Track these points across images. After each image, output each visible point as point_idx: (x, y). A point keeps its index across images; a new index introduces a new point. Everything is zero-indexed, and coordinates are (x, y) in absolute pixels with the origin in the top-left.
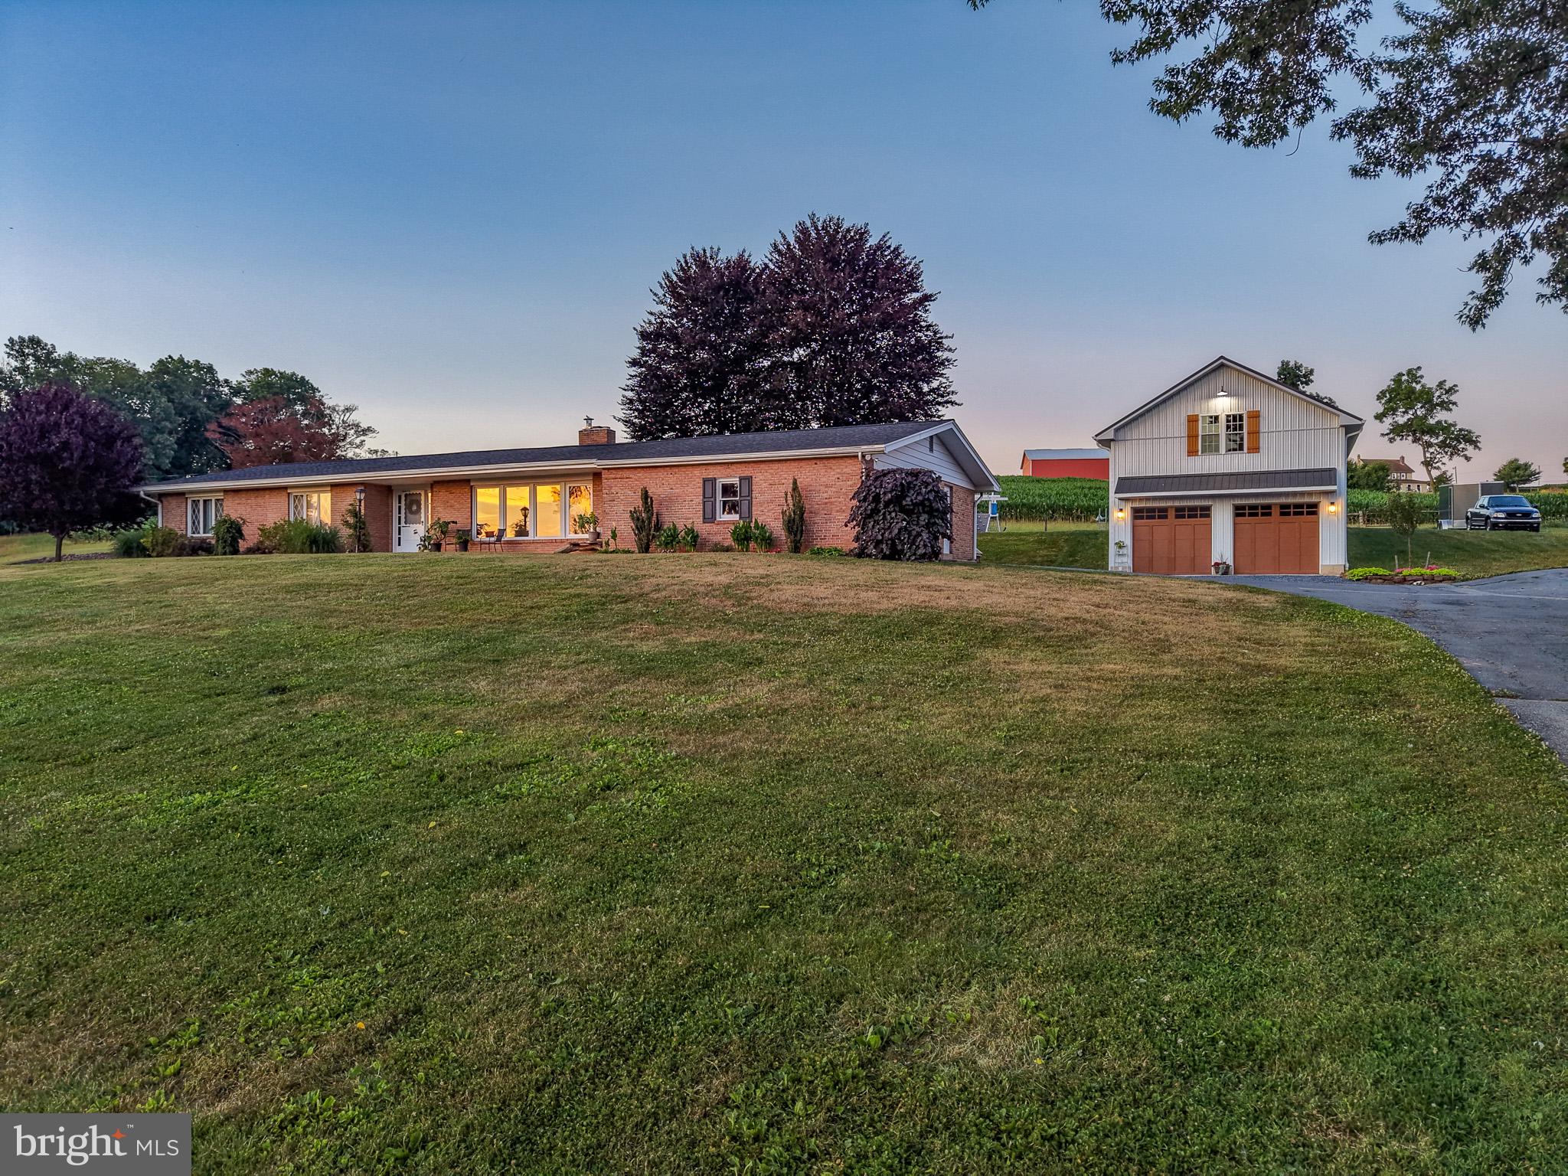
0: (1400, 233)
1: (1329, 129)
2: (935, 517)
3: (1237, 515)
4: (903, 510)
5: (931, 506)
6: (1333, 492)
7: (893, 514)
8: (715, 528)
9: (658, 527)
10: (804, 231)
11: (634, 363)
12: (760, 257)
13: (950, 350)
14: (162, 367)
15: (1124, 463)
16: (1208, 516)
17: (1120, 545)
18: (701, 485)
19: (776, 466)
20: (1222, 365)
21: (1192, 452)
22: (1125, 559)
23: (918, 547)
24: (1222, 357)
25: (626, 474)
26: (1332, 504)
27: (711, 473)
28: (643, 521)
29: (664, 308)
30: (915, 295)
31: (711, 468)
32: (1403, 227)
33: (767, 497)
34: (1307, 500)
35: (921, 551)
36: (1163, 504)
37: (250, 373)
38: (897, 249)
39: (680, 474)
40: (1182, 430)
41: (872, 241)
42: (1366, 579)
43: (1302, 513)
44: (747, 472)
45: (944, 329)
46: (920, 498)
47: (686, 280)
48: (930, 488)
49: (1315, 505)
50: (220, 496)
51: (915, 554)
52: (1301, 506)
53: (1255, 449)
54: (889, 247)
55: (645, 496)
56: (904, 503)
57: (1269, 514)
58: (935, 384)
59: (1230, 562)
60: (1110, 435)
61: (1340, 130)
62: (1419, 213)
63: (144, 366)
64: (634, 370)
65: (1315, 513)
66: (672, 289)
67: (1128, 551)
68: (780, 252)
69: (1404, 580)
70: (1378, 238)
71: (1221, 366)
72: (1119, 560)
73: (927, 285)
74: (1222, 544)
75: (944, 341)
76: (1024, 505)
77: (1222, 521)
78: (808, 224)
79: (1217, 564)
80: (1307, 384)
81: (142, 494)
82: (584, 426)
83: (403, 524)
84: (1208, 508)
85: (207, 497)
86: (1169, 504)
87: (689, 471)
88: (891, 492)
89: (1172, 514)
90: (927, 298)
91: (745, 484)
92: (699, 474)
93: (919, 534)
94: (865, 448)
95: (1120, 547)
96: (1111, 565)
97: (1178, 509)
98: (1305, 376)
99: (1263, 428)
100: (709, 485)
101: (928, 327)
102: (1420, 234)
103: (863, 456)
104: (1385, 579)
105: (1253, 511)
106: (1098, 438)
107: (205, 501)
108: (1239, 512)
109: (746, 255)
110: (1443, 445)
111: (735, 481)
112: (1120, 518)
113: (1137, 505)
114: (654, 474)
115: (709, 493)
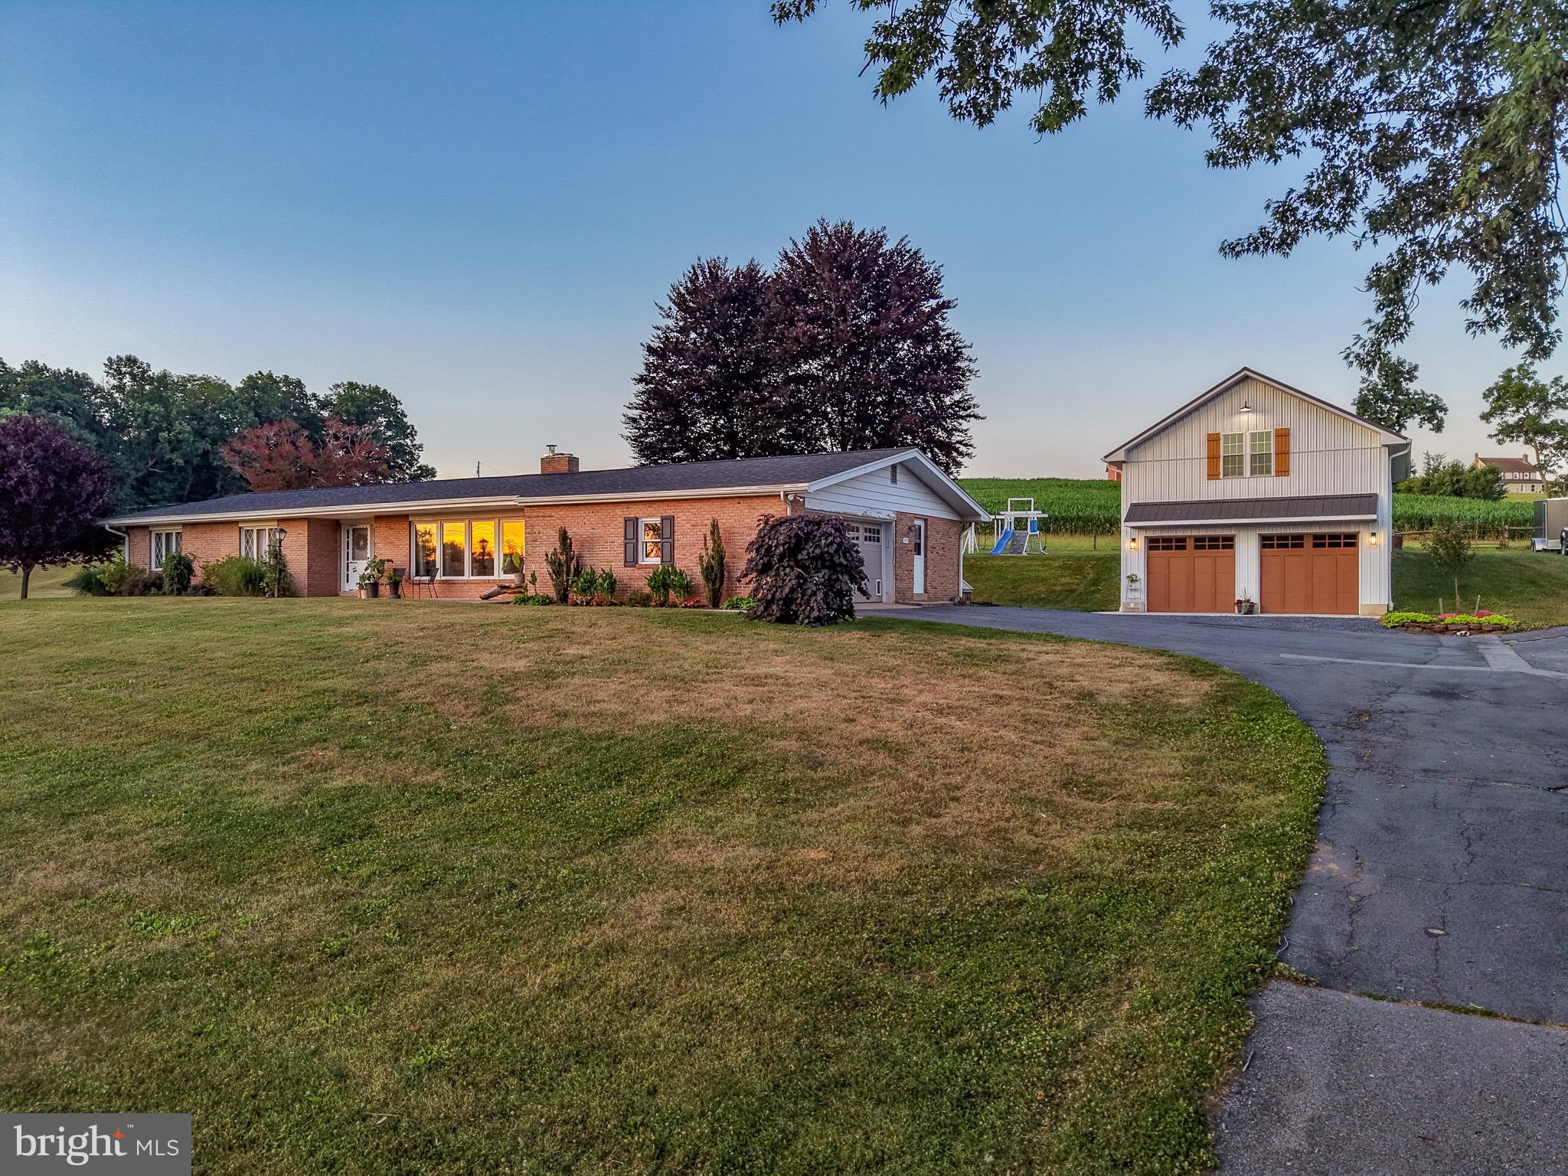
0: (1260, 242)
1: (1143, 105)
2: (836, 572)
3: (1264, 546)
4: (798, 563)
5: (832, 560)
6: (1375, 521)
7: (788, 570)
8: (636, 573)
9: (578, 572)
10: (814, 236)
11: (641, 379)
12: (770, 266)
13: (970, 360)
14: (252, 383)
15: (1137, 488)
16: (1232, 547)
17: (1132, 579)
18: (622, 525)
19: (698, 505)
20: (1247, 377)
21: (1213, 475)
22: (1137, 595)
23: (812, 608)
24: (1245, 369)
25: (548, 512)
26: (1373, 534)
27: (633, 512)
28: (560, 564)
29: (671, 323)
30: (933, 303)
31: (633, 506)
32: (1263, 233)
33: (690, 539)
34: (1344, 530)
35: (815, 614)
36: (1180, 534)
37: (338, 386)
38: (916, 253)
39: (602, 513)
40: (1201, 450)
41: (888, 247)
42: (1403, 626)
43: (1338, 545)
44: (669, 511)
45: (966, 337)
46: (818, 551)
47: (694, 291)
48: (830, 539)
49: (1354, 536)
50: (179, 529)
51: (809, 617)
52: (1337, 536)
53: (1283, 471)
54: (908, 252)
55: (564, 537)
56: (800, 557)
57: (1301, 546)
58: (957, 397)
59: (1255, 599)
60: (1120, 456)
61: (1159, 101)
62: (1284, 212)
63: (235, 383)
64: (641, 387)
65: (1354, 545)
66: (680, 302)
67: (1142, 585)
68: (791, 261)
69: (1446, 630)
70: (1232, 249)
71: (1244, 378)
72: (1131, 595)
73: (946, 292)
74: (1247, 582)
75: (964, 350)
76: (1079, 518)
77: (1247, 554)
78: (819, 230)
79: (1240, 602)
80: (1411, 381)
81: (107, 527)
82: (547, 454)
83: (351, 560)
84: (1231, 539)
85: (168, 530)
86: (1188, 533)
87: (610, 510)
88: (783, 545)
89: (1190, 544)
90: (946, 305)
91: (667, 523)
92: (621, 513)
93: (814, 594)
94: (788, 487)
95: (1132, 581)
96: (1123, 600)
97: (1198, 539)
98: (1408, 372)
99: (1294, 446)
100: (630, 525)
101: (948, 336)
102: (1286, 243)
103: (786, 495)
104: (1425, 628)
105: (1283, 542)
106: (1109, 459)
107: (167, 534)
108: (1266, 542)
109: (756, 263)
111: (657, 520)
112: (1132, 550)
113: (1151, 534)
114: (575, 512)
115: (630, 535)
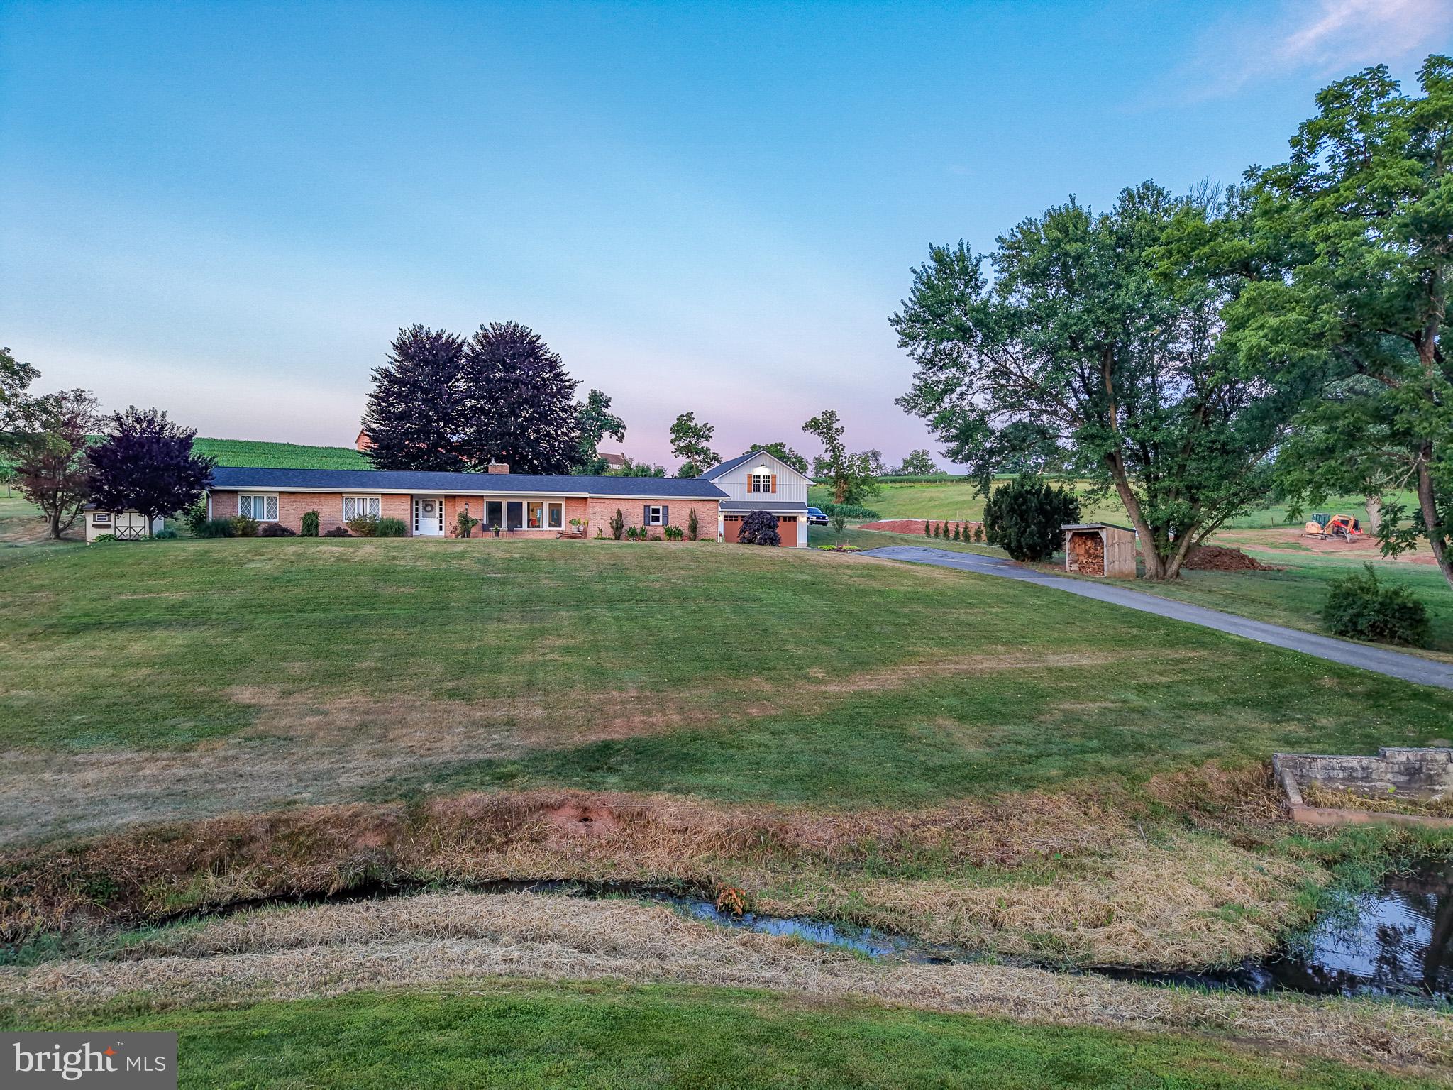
6: (802, 512)
8: (651, 529)
9: (624, 528)
18: (642, 508)
19: (680, 503)
21: (749, 491)
26: (802, 517)
28: (617, 525)
31: (647, 501)
33: (677, 516)
34: (793, 515)
39: (633, 502)
40: (746, 478)
43: (791, 521)
44: (665, 504)
49: (796, 518)
50: (274, 495)
52: (791, 518)
53: (774, 492)
65: (796, 521)
80: (607, 408)
83: (421, 518)
85: (259, 495)
87: (637, 502)
91: (664, 509)
92: (641, 503)
99: (778, 482)
100: (647, 509)
103: (721, 501)
107: (257, 498)
110: (704, 461)
111: (659, 507)
115: (646, 512)
